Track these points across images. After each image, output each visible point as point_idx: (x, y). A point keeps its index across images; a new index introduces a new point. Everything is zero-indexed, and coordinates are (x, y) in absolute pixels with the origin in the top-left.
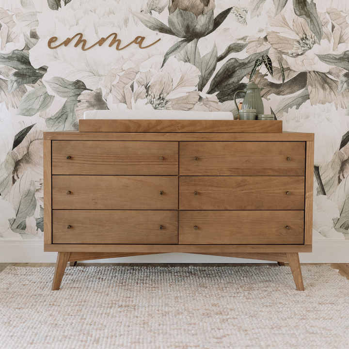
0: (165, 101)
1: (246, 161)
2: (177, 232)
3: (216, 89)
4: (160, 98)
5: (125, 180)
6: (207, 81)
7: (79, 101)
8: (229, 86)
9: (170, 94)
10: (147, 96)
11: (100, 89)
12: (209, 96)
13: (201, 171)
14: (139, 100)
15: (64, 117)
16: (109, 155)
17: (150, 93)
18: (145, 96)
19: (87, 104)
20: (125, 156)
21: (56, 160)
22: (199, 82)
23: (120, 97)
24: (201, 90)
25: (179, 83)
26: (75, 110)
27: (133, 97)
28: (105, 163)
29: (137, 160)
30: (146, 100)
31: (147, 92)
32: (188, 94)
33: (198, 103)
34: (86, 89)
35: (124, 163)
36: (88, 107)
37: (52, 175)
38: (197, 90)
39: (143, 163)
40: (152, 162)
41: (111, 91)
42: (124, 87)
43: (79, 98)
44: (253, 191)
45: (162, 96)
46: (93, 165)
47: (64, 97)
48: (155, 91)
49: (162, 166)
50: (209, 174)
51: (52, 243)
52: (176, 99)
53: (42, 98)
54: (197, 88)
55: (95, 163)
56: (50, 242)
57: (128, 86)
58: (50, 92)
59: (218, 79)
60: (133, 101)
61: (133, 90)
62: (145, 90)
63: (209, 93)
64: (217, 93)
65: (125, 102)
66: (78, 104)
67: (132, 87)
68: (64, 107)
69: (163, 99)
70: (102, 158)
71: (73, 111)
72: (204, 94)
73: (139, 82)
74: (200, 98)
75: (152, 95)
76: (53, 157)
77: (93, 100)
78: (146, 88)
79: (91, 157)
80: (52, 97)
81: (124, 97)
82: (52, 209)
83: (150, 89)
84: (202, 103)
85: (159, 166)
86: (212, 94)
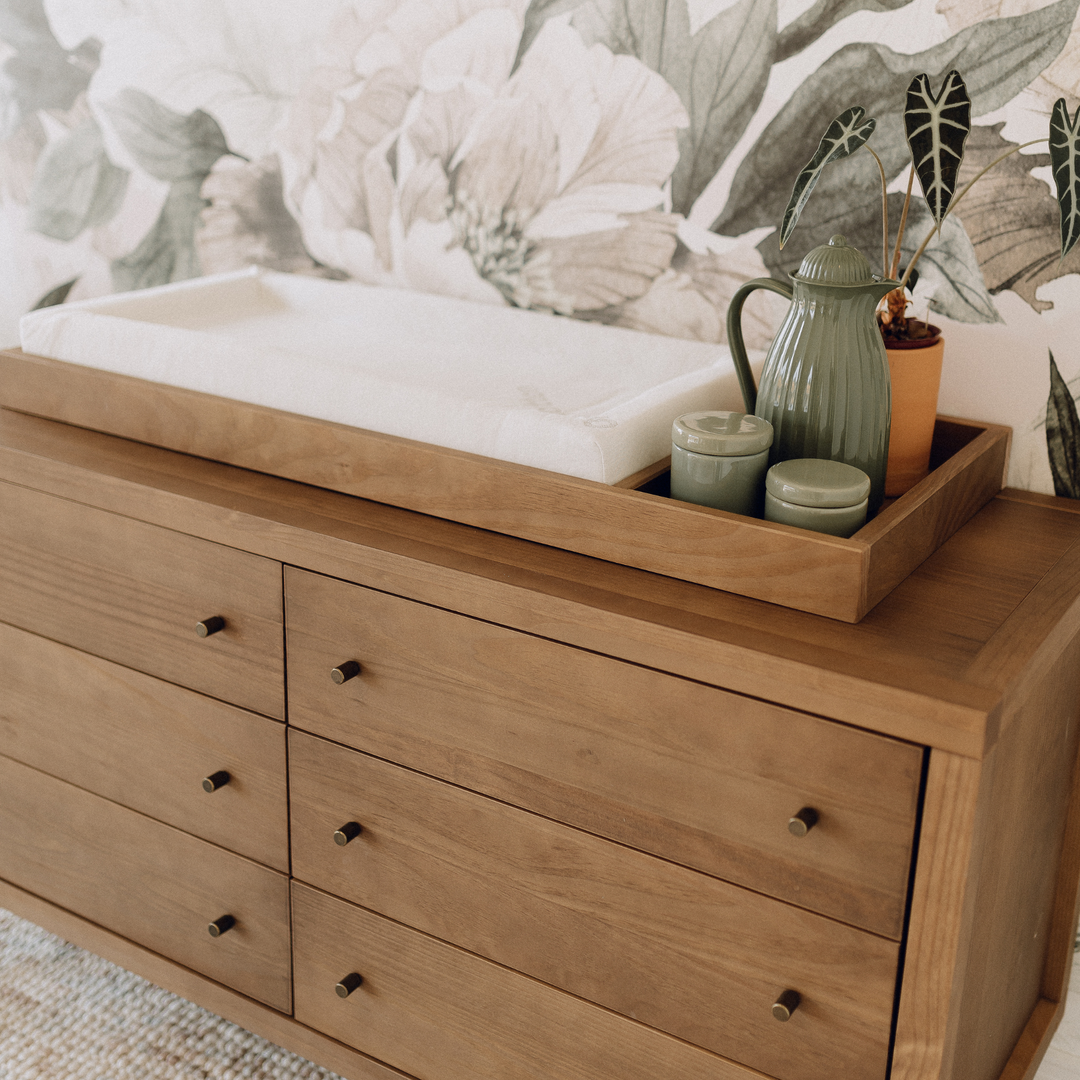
0: (523, 246)
1: (581, 753)
3: (759, 212)
4: (502, 226)
6: (717, 162)
7: (209, 203)
8: (824, 202)
9: (546, 214)
10: (449, 211)
11: (276, 158)
12: (724, 245)
13: (375, 734)
14: (421, 227)
15: (164, 260)
16: (37, 553)
17: (462, 195)
18: (441, 210)
19: (230, 221)
22: (679, 167)
23: (347, 203)
24: (683, 208)
25: (586, 159)
26: (199, 235)
27: (396, 212)
30: (446, 231)
31: (452, 190)
32: (623, 223)
33: (671, 273)
34: (226, 151)
36: (239, 232)
38: (668, 206)
41: (314, 169)
42: (361, 158)
43: (210, 188)
44: (609, 915)
45: (510, 218)
47: (161, 177)
48: (483, 193)
52: (571, 239)
54: (665, 197)
57: (378, 154)
59: (774, 158)
60: (396, 224)
61: (394, 174)
62: (442, 183)
63: (730, 225)
64: (760, 234)
65: (366, 228)
66: (206, 213)
67: (392, 158)
68: (163, 221)
69: (516, 234)
70: (17, 556)
71: (189, 242)
72: (696, 230)
73: (420, 142)
74: (681, 255)
75: (472, 206)
77: (251, 204)
78: (446, 166)
80: (122, 175)
81: (362, 204)
83: (463, 178)
84: (685, 278)
86: (736, 235)
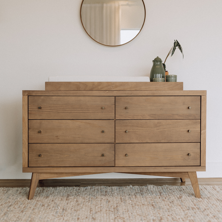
1: (161, 109)
2: (114, 158)
5: (78, 123)
13: (130, 117)
16: (67, 106)
20: (79, 106)
21: (31, 110)
28: (65, 111)
29: (87, 109)
35: (78, 111)
37: (28, 120)
39: (90, 111)
40: (97, 110)
44: (166, 130)
46: (56, 113)
49: (103, 113)
50: (135, 118)
51: (28, 167)
55: (59, 111)
56: (26, 166)
70: (63, 108)
76: (29, 107)
79: (55, 107)
82: (28, 143)
85: (102, 113)
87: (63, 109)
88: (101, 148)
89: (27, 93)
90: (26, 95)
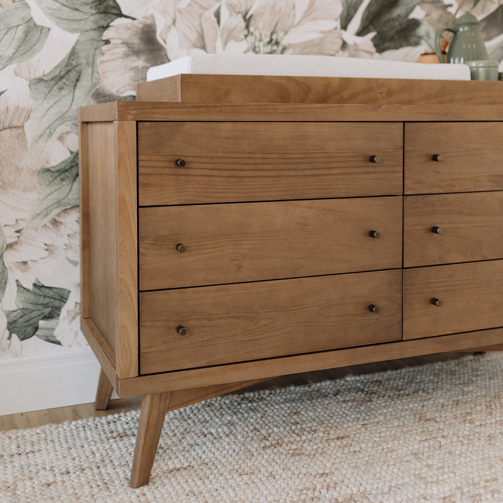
0: (280, 48)
2: (400, 315)
3: (371, 27)
4: (271, 40)
5: (300, 210)
6: (356, 10)
7: (107, 42)
8: (391, 23)
9: (290, 34)
10: (246, 36)
11: (152, 17)
12: (360, 40)
13: (442, 184)
14: (232, 44)
15: (73, 75)
16: (266, 156)
17: (252, 29)
18: (242, 36)
19: (123, 49)
20: (302, 156)
21: (148, 171)
22: (343, 13)
23: (193, 36)
24: (344, 27)
25: (306, 11)
26: (98, 60)
27: (219, 39)
28: (260, 173)
29: (325, 165)
30: (245, 45)
31: (247, 27)
32: (322, 35)
33: (341, 52)
34: (121, 15)
35: (300, 173)
36: (126, 55)
37: (139, 207)
38: (339, 27)
39: (336, 171)
40: (355, 167)
41: (174, 22)
42: (201, 15)
43: (107, 34)
45: (274, 37)
46: (233, 180)
47: (73, 31)
48: (262, 27)
49: (372, 175)
50: (457, 189)
51: (140, 375)
52: (301, 43)
53: (20, 32)
54: (338, 24)
55: (238, 173)
56: (134, 372)
57: (210, 14)
58: (41, 18)
59: (374, 8)
60: (219, 44)
61: (219, 22)
62: (243, 24)
63: (361, 33)
64: (372, 35)
65: (204, 47)
66: (105, 48)
67: (218, 15)
68: (73, 53)
69: (277, 43)
70: (253, 161)
71: (92, 64)
72: (350, 35)
73: (231, 7)
74: (344, 45)
75: (257, 33)
76: (140, 164)
77: (136, 41)
78: (244, 18)
79: (228, 161)
80: (44, 31)
81: (201, 36)
82: (139, 291)
83: (252, 21)
84: (346, 53)
85: (367, 176)
86: (363, 36)
87: (254, 167)
88: (365, 288)
89: (134, 112)
90: (131, 117)
